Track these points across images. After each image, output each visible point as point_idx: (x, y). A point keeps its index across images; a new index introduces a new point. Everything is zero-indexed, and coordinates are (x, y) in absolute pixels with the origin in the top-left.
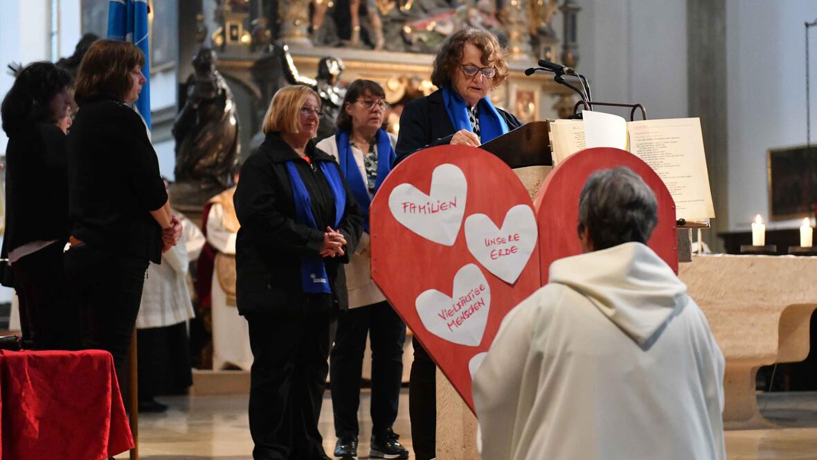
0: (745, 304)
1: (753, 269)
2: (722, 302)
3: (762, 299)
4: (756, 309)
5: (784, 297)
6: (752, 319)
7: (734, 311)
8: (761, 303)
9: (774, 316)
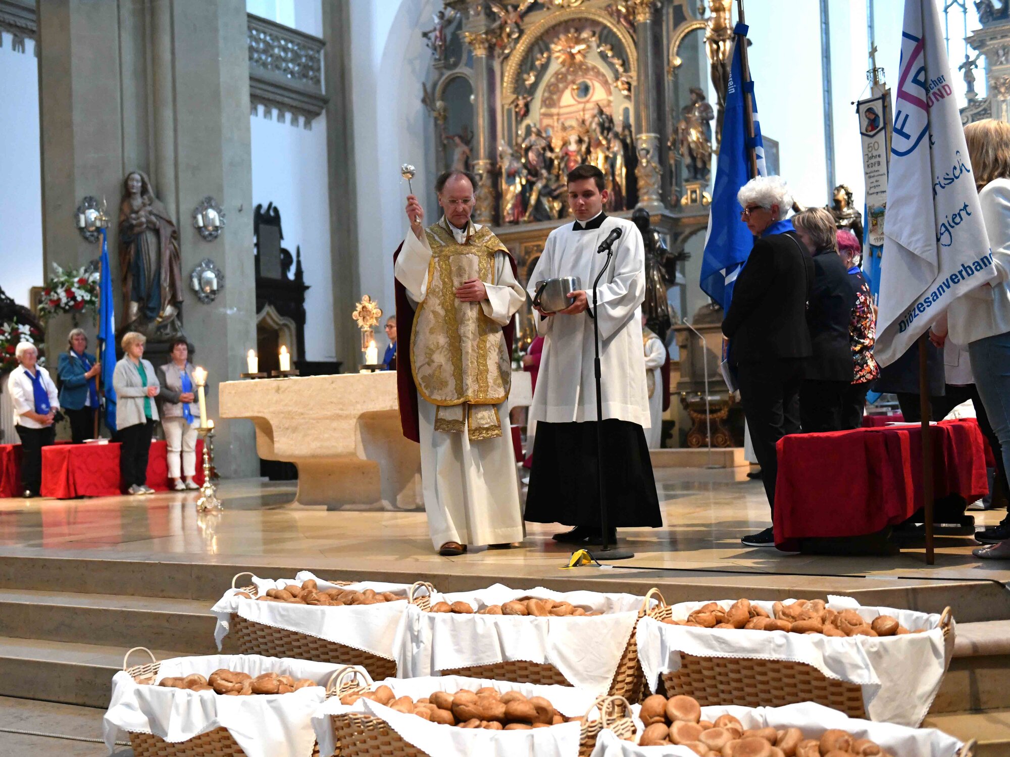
0: (329, 413)
1: (334, 385)
2: (311, 412)
3: (342, 410)
4: (338, 417)
5: (359, 406)
6: (335, 424)
7: (320, 419)
8: (340, 412)
9: (351, 422)
